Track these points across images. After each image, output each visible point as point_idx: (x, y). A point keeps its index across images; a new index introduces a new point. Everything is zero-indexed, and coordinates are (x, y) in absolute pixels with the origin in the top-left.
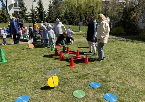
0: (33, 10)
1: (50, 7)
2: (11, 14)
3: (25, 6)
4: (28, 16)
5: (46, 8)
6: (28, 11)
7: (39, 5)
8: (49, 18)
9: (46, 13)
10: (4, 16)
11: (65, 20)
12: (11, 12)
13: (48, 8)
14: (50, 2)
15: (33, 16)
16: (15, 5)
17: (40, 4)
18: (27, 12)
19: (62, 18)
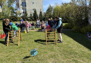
0: (31, 15)
3: (27, 12)
4: (28, 18)
7: (34, 11)
9: (38, 16)
10: (16, 18)
14: (41, 10)
19: (47, 18)
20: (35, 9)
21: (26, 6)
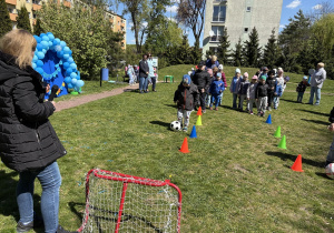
0: (238, 47)
1: (272, 41)
2: (204, 52)
3: (228, 40)
4: (229, 56)
5: (262, 43)
6: (232, 48)
7: (251, 37)
8: (265, 60)
9: (262, 52)
10: (195, 55)
11: (299, 66)
12: (206, 49)
13: (267, 42)
14: (273, 32)
15: (237, 55)
16: (214, 38)
17: (254, 37)
18: (228, 49)
19: (291, 61)
20: (254, 30)
21: (223, 19)
